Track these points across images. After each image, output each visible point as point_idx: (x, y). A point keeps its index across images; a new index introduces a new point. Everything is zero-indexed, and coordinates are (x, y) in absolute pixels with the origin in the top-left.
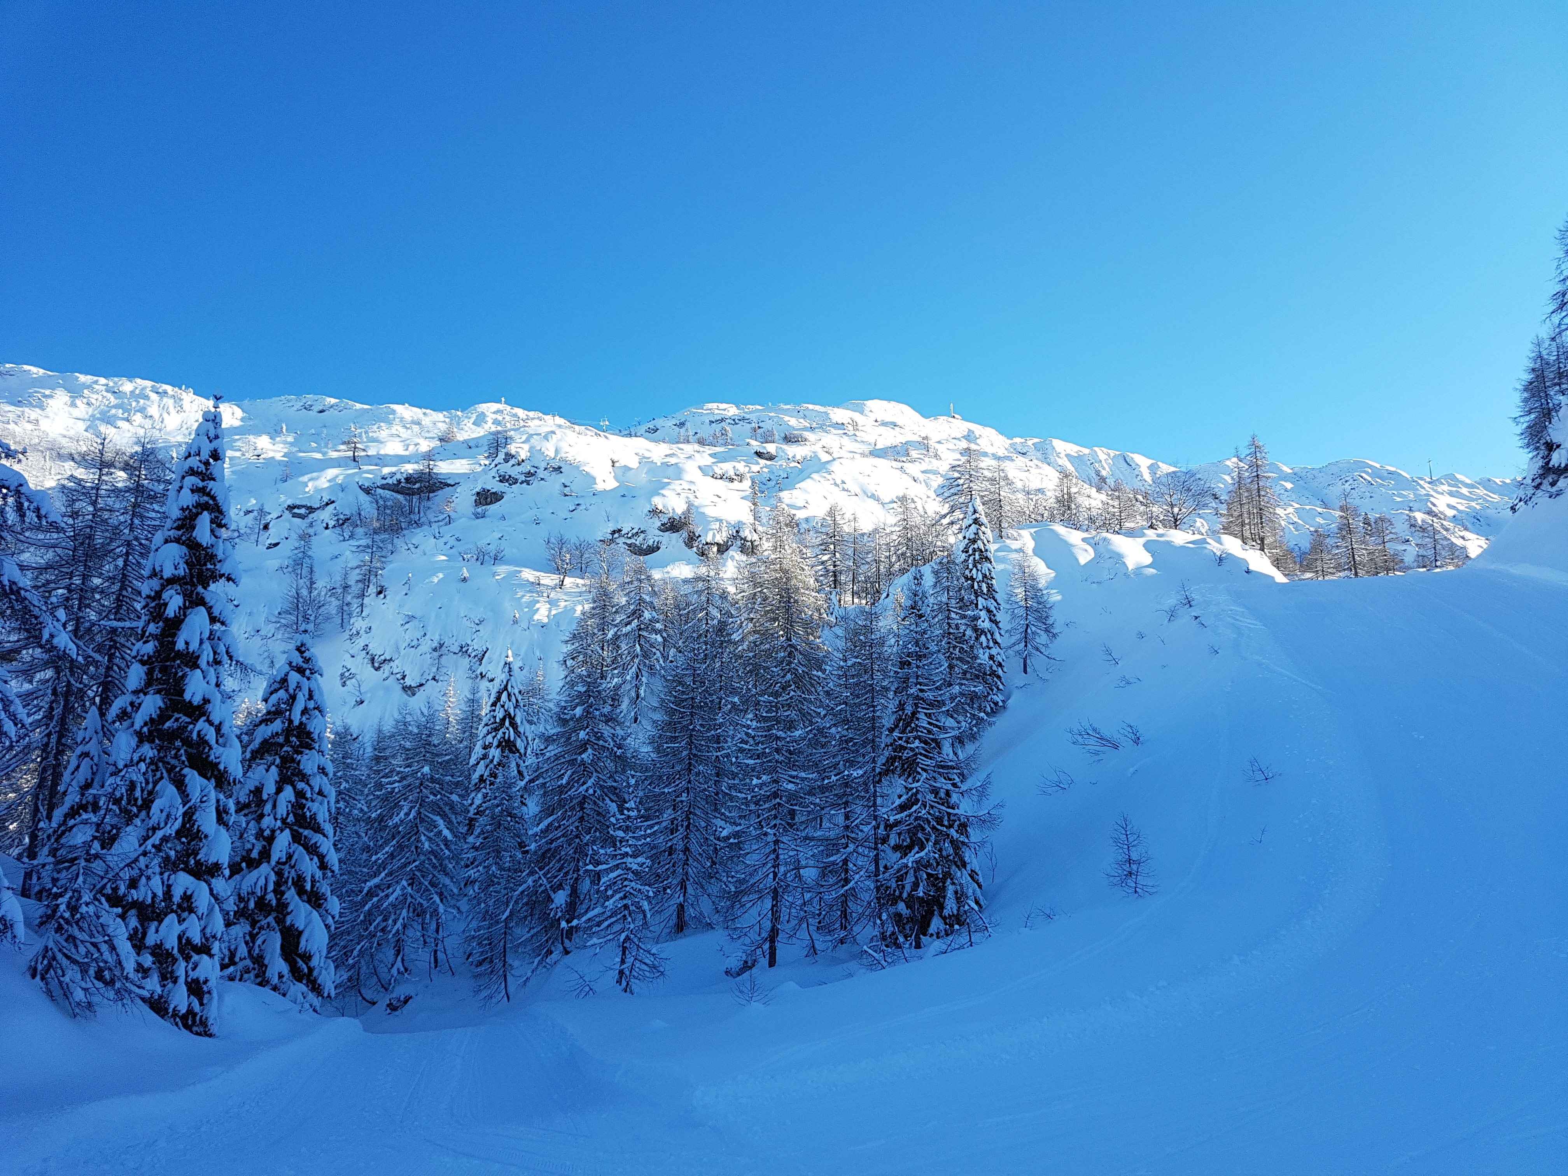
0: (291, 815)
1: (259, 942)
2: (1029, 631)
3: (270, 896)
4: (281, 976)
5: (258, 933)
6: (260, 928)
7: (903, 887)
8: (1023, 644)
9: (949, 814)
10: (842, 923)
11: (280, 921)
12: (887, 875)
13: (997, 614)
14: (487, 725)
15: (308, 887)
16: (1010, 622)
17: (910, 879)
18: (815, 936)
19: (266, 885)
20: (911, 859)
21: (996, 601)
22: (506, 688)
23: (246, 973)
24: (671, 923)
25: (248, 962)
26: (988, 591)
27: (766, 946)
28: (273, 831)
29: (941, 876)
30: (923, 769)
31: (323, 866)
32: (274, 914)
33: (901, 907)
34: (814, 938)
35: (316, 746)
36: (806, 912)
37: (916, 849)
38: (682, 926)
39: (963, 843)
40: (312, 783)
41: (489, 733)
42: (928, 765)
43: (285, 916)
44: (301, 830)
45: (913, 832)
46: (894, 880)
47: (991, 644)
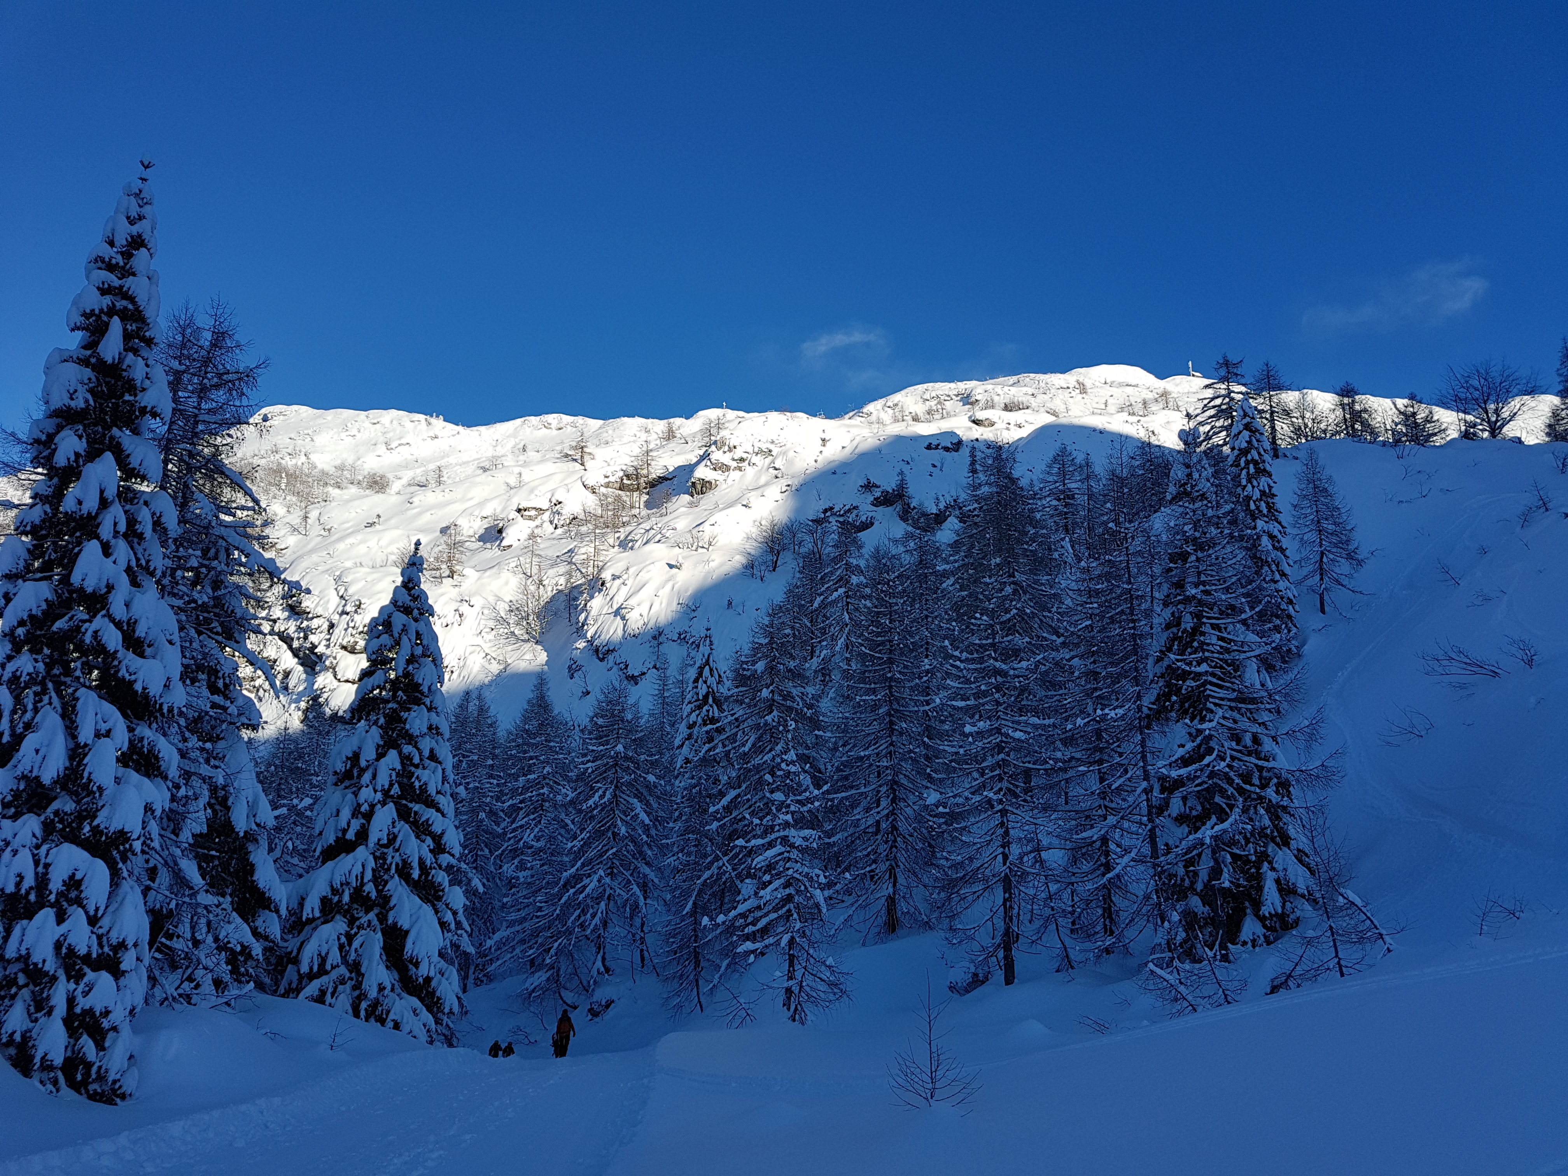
0: (396, 786)
1: (356, 944)
2: (1325, 560)
3: (370, 888)
4: (381, 988)
5: (356, 934)
6: (359, 928)
7: (1196, 874)
8: (1318, 577)
9: (1260, 769)
10: (1105, 925)
11: (382, 918)
12: (1171, 856)
13: (1283, 539)
14: (690, 703)
15: (416, 874)
16: (1299, 551)
17: (1205, 865)
18: (1068, 942)
19: (363, 873)
20: (1209, 833)
21: (1280, 523)
22: (707, 663)
23: (341, 984)
24: (880, 921)
25: (343, 970)
26: (1269, 511)
27: (1001, 954)
28: (372, 806)
29: (1253, 858)
30: (1215, 704)
31: (439, 849)
32: (376, 910)
33: (1195, 902)
34: (1066, 943)
35: (427, 701)
36: (1053, 909)
37: (1214, 819)
38: (894, 924)
39: (1285, 809)
40: (421, 745)
41: (692, 711)
42: (1222, 699)
43: (388, 912)
44: (410, 805)
45: (1206, 795)
46: (1181, 865)
47: (1277, 577)
